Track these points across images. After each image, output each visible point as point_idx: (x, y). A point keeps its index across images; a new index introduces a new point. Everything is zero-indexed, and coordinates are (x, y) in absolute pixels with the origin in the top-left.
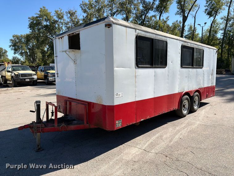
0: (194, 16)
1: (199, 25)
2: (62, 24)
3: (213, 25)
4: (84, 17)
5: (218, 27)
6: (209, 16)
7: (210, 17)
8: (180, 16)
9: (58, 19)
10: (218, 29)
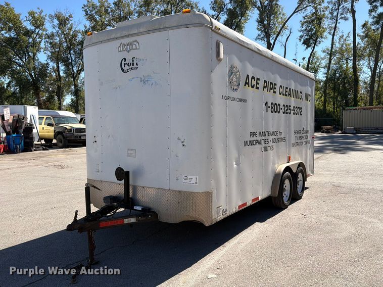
0: (284, 44)
1: (295, 60)
2: (41, 37)
3: (311, 59)
4: (86, 27)
5: (318, 64)
6: (306, 46)
7: (307, 48)
8: (263, 42)
9: (33, 28)
10: (318, 66)
